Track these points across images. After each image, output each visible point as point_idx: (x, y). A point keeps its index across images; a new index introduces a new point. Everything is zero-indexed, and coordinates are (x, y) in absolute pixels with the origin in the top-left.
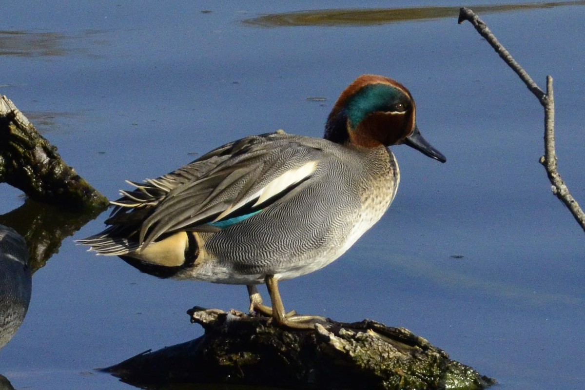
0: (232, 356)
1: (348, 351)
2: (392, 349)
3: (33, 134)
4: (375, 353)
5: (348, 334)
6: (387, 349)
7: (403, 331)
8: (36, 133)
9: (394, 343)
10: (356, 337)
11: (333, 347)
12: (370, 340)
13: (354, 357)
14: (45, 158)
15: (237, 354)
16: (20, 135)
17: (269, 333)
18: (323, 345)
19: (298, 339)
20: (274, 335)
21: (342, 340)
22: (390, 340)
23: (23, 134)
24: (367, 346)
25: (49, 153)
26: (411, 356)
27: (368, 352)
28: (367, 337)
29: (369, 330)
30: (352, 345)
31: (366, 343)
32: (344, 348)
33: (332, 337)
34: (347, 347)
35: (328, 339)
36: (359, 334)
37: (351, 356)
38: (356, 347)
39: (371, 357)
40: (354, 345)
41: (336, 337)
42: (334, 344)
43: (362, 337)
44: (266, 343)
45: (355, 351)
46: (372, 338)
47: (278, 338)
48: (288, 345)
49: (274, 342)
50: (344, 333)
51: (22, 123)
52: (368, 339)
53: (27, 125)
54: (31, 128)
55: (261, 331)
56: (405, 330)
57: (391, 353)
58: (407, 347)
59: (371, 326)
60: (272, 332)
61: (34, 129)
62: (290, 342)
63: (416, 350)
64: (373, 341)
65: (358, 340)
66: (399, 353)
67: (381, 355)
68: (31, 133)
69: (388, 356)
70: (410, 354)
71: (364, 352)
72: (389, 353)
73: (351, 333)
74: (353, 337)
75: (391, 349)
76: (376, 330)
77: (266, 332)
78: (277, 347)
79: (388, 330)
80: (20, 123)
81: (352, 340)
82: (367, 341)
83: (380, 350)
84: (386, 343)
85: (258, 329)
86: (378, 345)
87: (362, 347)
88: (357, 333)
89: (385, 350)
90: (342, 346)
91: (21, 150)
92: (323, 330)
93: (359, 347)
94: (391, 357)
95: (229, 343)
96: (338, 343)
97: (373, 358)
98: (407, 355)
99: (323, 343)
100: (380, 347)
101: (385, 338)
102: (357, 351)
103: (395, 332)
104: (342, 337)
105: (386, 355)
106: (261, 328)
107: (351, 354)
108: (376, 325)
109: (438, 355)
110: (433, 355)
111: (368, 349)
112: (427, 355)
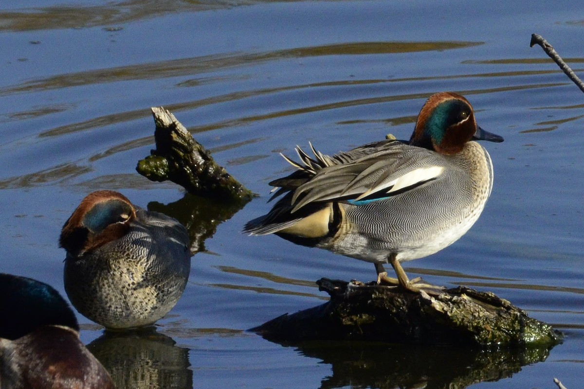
0: (353, 317)
1: (446, 312)
2: (482, 309)
3: (191, 141)
4: (468, 313)
5: (446, 298)
6: (477, 310)
7: (490, 295)
8: (193, 139)
9: (483, 305)
10: (453, 300)
11: (434, 309)
12: (464, 302)
13: (451, 316)
14: (201, 160)
15: (357, 316)
16: (180, 141)
17: (383, 298)
18: (426, 307)
19: (406, 302)
20: (386, 299)
21: (441, 303)
22: (480, 302)
23: (183, 141)
24: (461, 307)
25: (204, 156)
26: (497, 315)
27: (463, 312)
28: (461, 300)
29: (463, 295)
30: (449, 307)
31: (460, 305)
32: (443, 309)
33: (433, 300)
34: (445, 309)
35: (430, 302)
36: (455, 298)
37: (448, 316)
38: (453, 308)
39: (464, 316)
40: (451, 307)
41: (437, 301)
42: (435, 306)
43: (457, 300)
44: (380, 306)
45: (452, 312)
46: (465, 301)
47: (389, 302)
48: (398, 308)
49: (387, 305)
50: (443, 297)
51: (182, 132)
52: (462, 302)
53: (186, 134)
54: (189, 136)
55: (375, 296)
56: (492, 294)
57: (481, 313)
58: (494, 307)
59: (464, 291)
60: (385, 297)
61: (191, 137)
62: (399, 305)
63: (501, 310)
64: (466, 303)
65: (454, 303)
66: (487, 313)
67: (472, 315)
68: (189, 141)
69: (479, 315)
70: (496, 313)
71: (459, 312)
72: (479, 313)
73: (448, 297)
74: (450, 300)
75: (480, 309)
76: (468, 294)
77: (379, 298)
78: (389, 309)
79: (478, 295)
80: (180, 132)
81: (449, 302)
82: (461, 303)
83: (472, 310)
84: (477, 305)
85: (373, 296)
86: (470, 306)
87: (457, 308)
88: (453, 297)
89: (476, 310)
90: (441, 308)
91: (181, 154)
92: (425, 296)
93: (455, 309)
94: (481, 316)
95: (350, 306)
96: (437, 305)
97: (467, 317)
98: (494, 314)
99: (426, 305)
100: (472, 308)
101: (476, 301)
102: (453, 312)
103: (483, 296)
104: (441, 300)
105: (476, 315)
106: (376, 294)
107: (449, 314)
108: (468, 291)
109: (519, 314)
110: (514, 314)
111: (463, 310)
112: (510, 314)
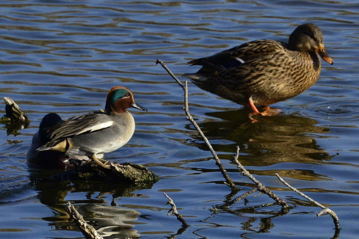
1: (121, 172)
4: (130, 172)
5: (121, 166)
7: (139, 166)
9: (136, 169)
11: (116, 170)
13: (123, 174)
16: (16, 111)
18: (113, 169)
32: (120, 170)
34: (121, 170)
35: (115, 167)
36: (125, 166)
38: (124, 170)
39: (129, 174)
41: (117, 167)
44: (94, 170)
46: (129, 168)
49: (97, 169)
55: (93, 166)
57: (135, 172)
58: (141, 171)
59: (129, 164)
63: (144, 172)
65: (124, 168)
66: (138, 172)
67: (132, 173)
71: (126, 172)
74: (123, 167)
76: (131, 165)
79: (134, 165)
82: (127, 168)
86: (131, 170)
87: (126, 170)
89: (133, 171)
92: (113, 165)
93: (125, 170)
96: (118, 169)
98: (141, 173)
101: (134, 168)
102: (124, 172)
103: (137, 166)
104: (119, 167)
105: (134, 173)
107: (122, 172)
109: (151, 173)
110: (149, 173)
111: (128, 171)
112: (147, 173)
